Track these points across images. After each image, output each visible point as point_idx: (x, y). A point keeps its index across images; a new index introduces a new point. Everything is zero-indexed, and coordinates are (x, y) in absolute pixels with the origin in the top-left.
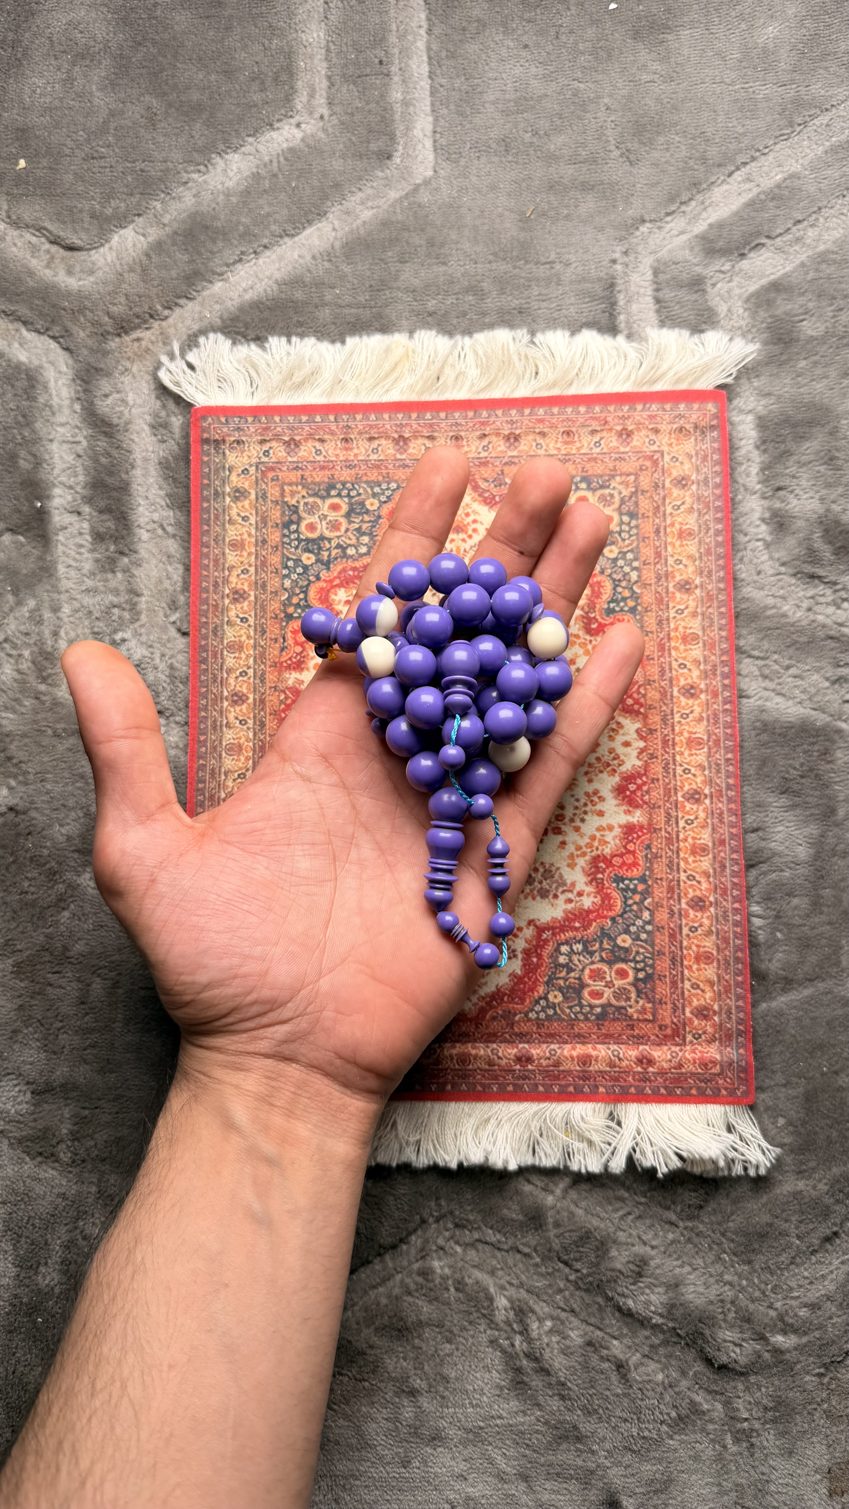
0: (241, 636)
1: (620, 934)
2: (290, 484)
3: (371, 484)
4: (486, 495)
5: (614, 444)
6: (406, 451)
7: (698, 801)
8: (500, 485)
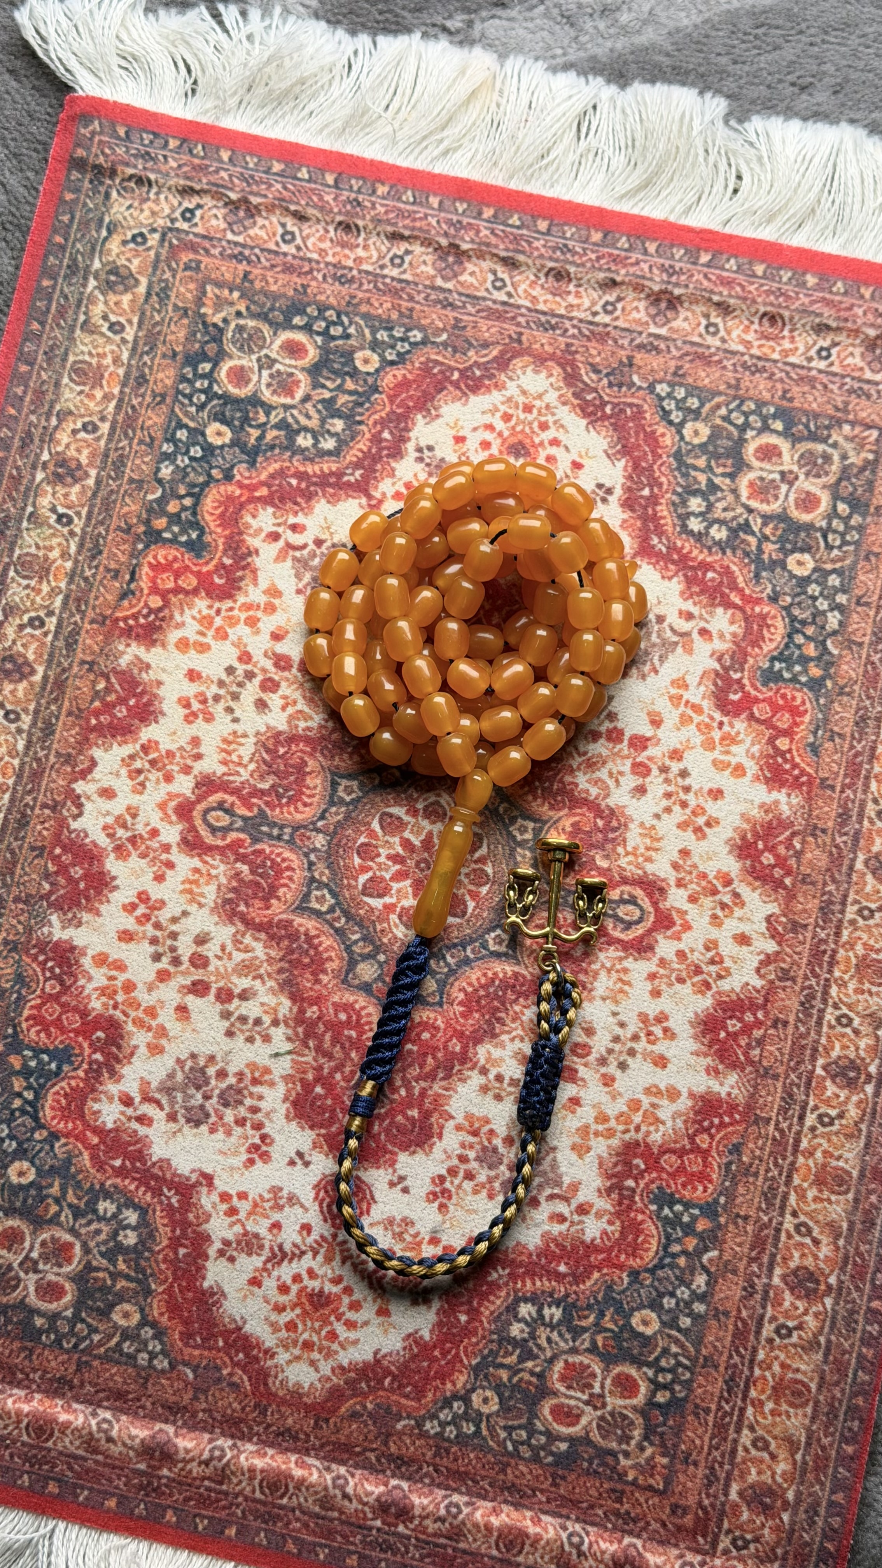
0: (51, 549)
1: (641, 1307)
2: (219, 284)
3: (376, 323)
4: (589, 397)
5: (857, 361)
6: (456, 276)
7: (852, 1084)
8: (620, 386)
